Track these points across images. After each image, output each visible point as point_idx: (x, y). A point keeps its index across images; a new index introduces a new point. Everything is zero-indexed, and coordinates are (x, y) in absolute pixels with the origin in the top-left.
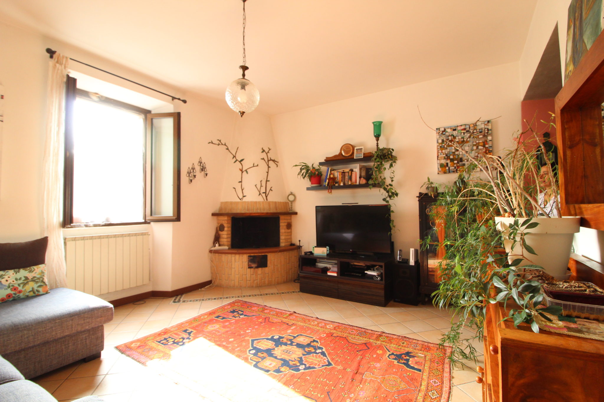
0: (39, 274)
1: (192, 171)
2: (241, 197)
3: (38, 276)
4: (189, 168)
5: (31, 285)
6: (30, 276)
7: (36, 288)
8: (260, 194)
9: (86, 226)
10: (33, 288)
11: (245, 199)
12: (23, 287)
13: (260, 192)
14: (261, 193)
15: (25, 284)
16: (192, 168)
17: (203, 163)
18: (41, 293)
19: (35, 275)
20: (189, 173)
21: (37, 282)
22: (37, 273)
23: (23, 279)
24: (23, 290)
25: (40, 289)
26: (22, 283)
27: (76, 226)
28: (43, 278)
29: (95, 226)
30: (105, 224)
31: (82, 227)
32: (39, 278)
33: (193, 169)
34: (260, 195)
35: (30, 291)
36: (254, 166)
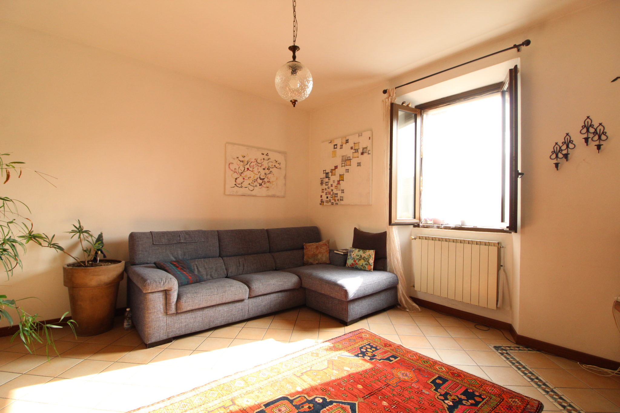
0: (368, 256)
1: (564, 147)
3: (367, 257)
4: (556, 144)
5: (362, 262)
6: (363, 255)
7: (364, 265)
9: (438, 227)
10: (363, 264)
12: (358, 262)
15: (359, 260)
16: (564, 143)
18: (367, 269)
19: (365, 256)
20: (556, 153)
21: (365, 261)
22: (366, 255)
23: (360, 256)
24: (358, 263)
25: (366, 266)
26: (358, 259)
27: (431, 227)
28: (369, 260)
29: (446, 228)
30: (455, 227)
31: (435, 228)
32: (366, 259)
33: (568, 142)
35: (361, 266)
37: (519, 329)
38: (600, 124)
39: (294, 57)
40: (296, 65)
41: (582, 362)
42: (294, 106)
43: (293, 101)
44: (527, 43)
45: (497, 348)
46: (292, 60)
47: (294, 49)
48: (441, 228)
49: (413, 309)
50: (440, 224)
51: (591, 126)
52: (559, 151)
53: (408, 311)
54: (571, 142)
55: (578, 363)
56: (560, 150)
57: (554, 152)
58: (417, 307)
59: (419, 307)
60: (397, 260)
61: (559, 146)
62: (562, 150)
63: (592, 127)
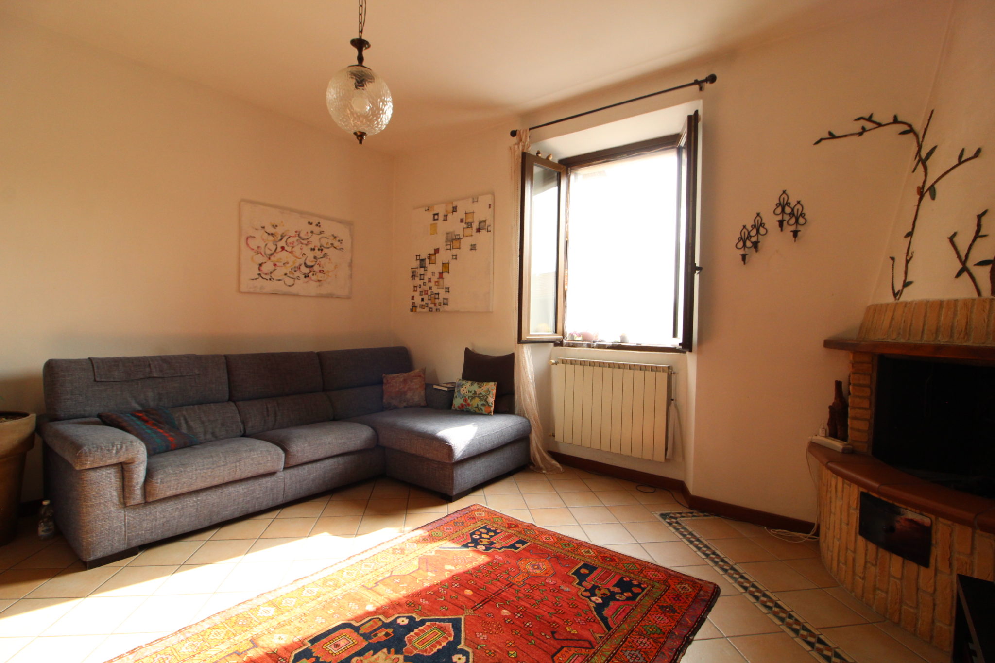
0: (485, 391)
1: (754, 233)
2: (898, 287)
3: (484, 394)
4: (744, 227)
5: (477, 402)
6: (479, 391)
7: (480, 406)
8: (964, 269)
9: (589, 346)
10: (478, 405)
11: (909, 295)
12: (471, 401)
13: (964, 263)
14: (970, 264)
15: (473, 398)
16: (753, 226)
17: (793, 203)
18: (484, 412)
19: (482, 392)
20: (743, 240)
21: (481, 400)
22: (484, 390)
23: (473, 392)
24: (471, 403)
25: (483, 408)
26: (471, 396)
27: (578, 345)
28: (487, 397)
29: (600, 347)
30: (613, 345)
31: (584, 347)
32: (483, 396)
33: (759, 226)
34: (965, 275)
35: (475, 407)
36: (960, 162)
37: (694, 488)
38: (799, 202)
39: (360, 59)
40: (362, 72)
41: (770, 527)
42: (361, 142)
43: (359, 134)
44: (712, 79)
45: (664, 516)
46: (356, 63)
47: (360, 44)
48: (593, 348)
49: (551, 470)
50: (592, 340)
51: (788, 204)
52: (747, 238)
53: (544, 473)
54: (762, 225)
55: (765, 528)
56: (749, 236)
57: (741, 238)
58: (558, 465)
59: (561, 466)
60: (530, 397)
61: (747, 230)
62: (751, 237)
63: (789, 206)
